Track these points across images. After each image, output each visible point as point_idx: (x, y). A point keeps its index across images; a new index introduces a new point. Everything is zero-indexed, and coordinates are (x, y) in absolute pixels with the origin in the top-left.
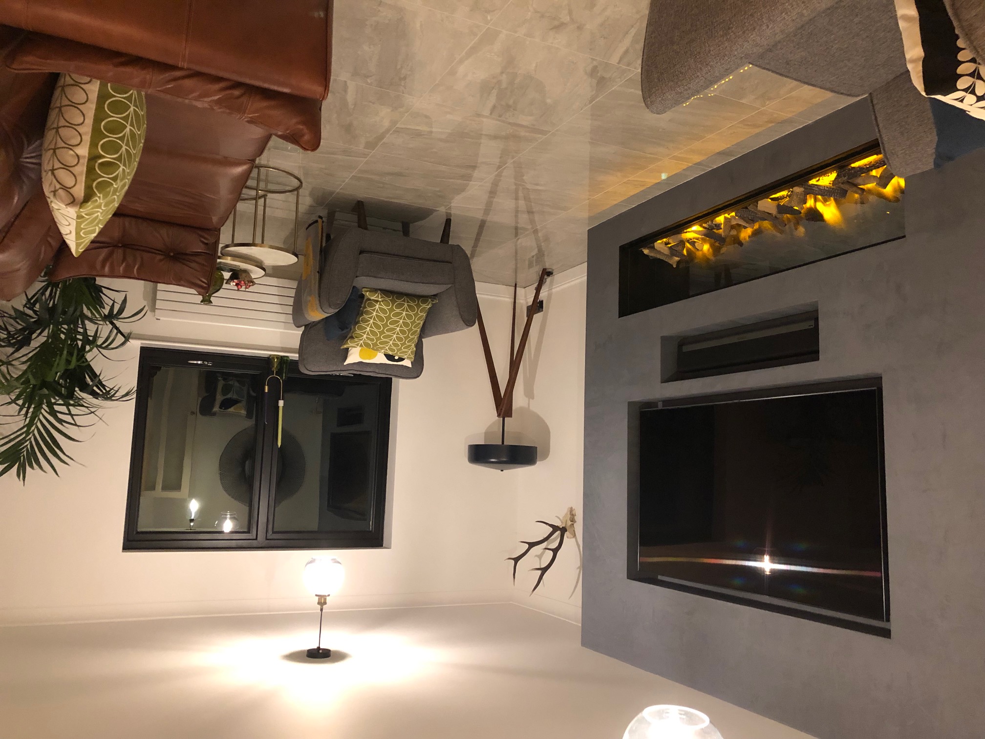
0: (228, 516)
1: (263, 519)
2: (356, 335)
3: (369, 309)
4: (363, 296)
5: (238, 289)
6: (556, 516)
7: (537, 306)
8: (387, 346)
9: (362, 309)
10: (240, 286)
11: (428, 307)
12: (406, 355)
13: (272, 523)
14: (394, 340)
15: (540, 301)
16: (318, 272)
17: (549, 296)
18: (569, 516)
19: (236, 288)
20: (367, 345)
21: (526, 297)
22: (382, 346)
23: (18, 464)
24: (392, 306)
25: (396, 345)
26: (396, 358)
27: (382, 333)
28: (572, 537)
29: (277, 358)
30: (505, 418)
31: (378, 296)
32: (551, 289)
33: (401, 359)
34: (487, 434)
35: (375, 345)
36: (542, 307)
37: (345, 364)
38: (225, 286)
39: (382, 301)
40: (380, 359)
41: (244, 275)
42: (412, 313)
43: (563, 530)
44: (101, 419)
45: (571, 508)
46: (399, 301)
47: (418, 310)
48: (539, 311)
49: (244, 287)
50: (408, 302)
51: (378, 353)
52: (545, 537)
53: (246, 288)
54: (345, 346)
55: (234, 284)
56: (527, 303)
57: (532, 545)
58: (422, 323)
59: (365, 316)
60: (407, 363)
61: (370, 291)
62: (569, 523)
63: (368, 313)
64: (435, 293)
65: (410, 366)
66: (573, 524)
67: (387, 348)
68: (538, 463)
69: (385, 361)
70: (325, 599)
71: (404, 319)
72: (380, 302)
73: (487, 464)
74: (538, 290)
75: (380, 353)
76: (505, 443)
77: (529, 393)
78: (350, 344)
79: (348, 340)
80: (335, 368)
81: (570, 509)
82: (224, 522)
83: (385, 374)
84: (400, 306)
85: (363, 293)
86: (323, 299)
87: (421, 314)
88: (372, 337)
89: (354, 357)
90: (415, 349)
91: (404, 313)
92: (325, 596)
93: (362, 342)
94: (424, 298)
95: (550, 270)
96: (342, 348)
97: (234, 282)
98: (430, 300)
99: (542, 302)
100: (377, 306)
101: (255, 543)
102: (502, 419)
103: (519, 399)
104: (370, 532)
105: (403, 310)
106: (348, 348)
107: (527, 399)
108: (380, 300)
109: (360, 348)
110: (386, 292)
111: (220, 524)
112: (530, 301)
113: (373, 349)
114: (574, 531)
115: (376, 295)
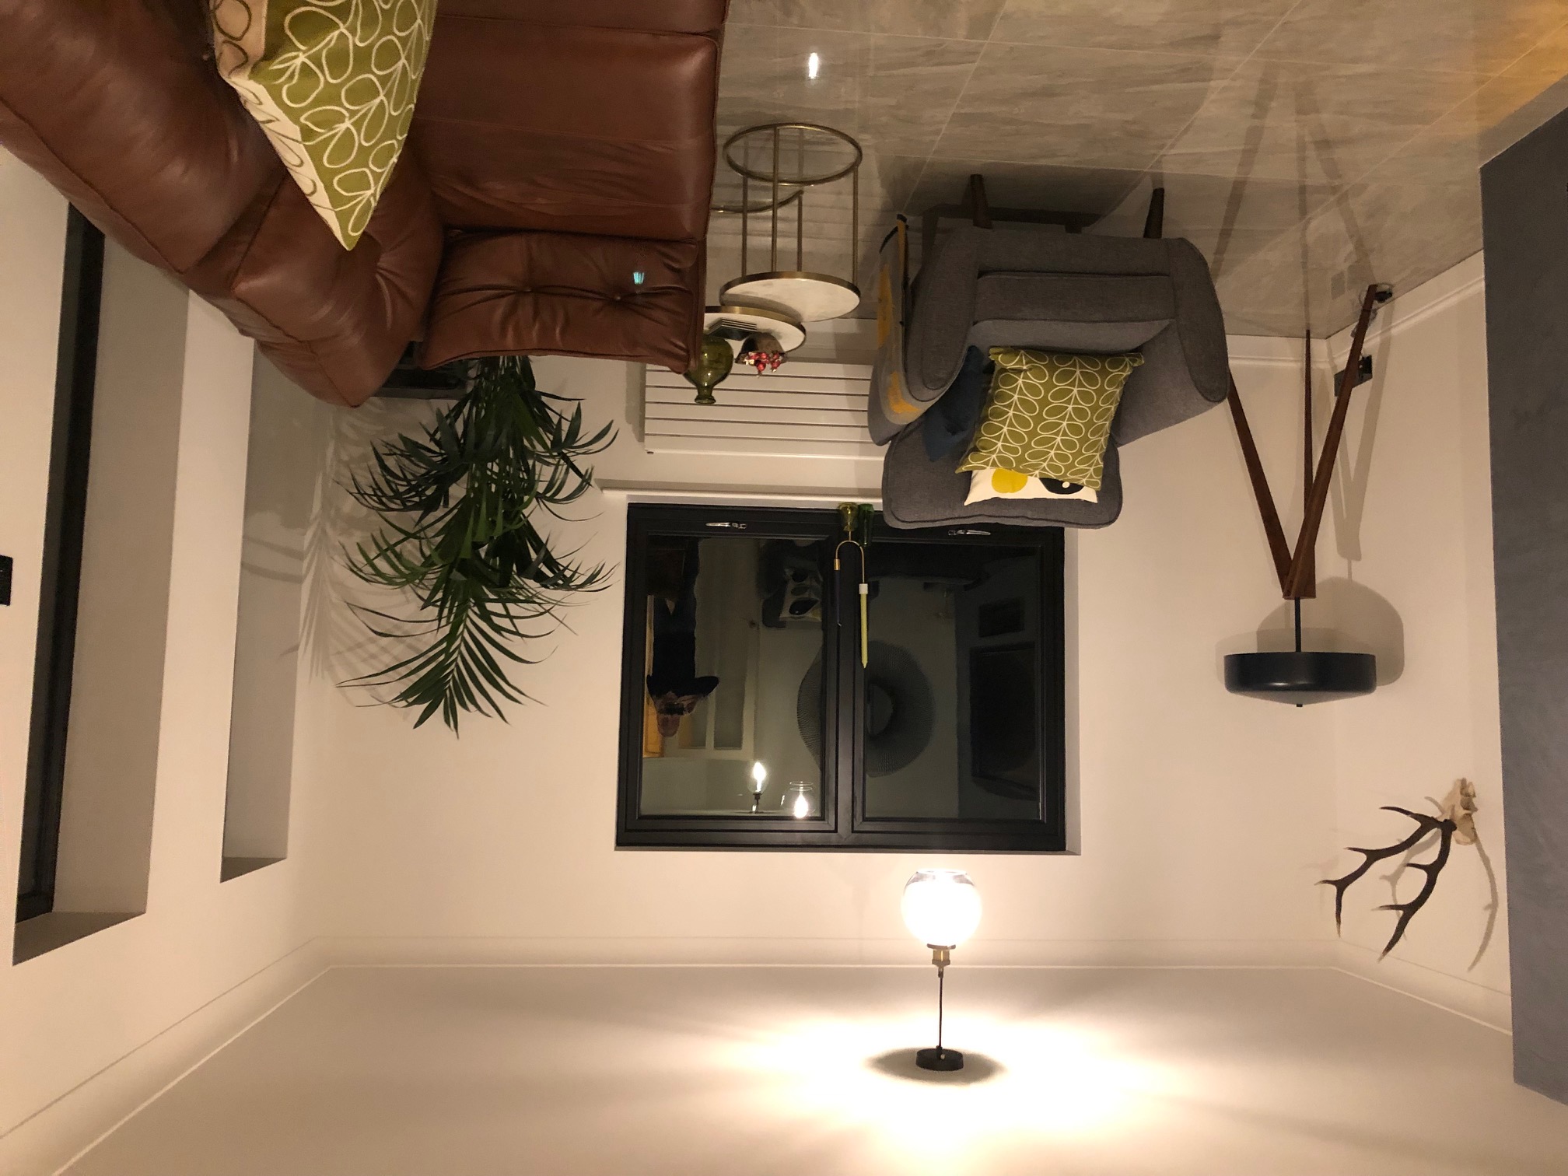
0: (801, 790)
1: (844, 796)
2: (980, 444)
3: (1004, 389)
4: (992, 364)
5: (759, 371)
6: (1427, 798)
7: (1360, 369)
8: (1044, 461)
9: (990, 391)
10: (761, 366)
11: (1125, 374)
12: (1084, 477)
13: (861, 805)
14: (1058, 448)
15: (1363, 358)
16: (901, 323)
17: (1385, 346)
18: (1459, 797)
19: (755, 370)
20: (1005, 462)
21: (1331, 356)
22: (1033, 461)
23: (443, 701)
24: (1051, 377)
25: (1062, 458)
26: (1066, 485)
27: (1032, 434)
28: (1469, 840)
29: (852, 509)
30: (1301, 601)
31: (1021, 361)
32: (1389, 329)
33: (1074, 488)
34: (1261, 634)
35: (1021, 460)
36: (1370, 371)
37: (966, 504)
38: (736, 368)
39: (1030, 369)
40: (1033, 489)
41: (765, 342)
42: (1090, 389)
43: (1448, 828)
44: (561, 622)
45: (1463, 781)
46: (1063, 368)
47: (1103, 383)
48: (1362, 381)
49: (769, 366)
50: (1082, 367)
51: (1029, 477)
52: (1404, 840)
53: (773, 369)
54: (964, 469)
55: (752, 362)
56: (1335, 367)
57: (1374, 856)
58: (1113, 408)
59: (998, 405)
60: (1088, 494)
61: (1005, 353)
62: (1461, 812)
63: (1003, 397)
64: (1136, 343)
65: (1094, 499)
66: (1470, 815)
67: (1045, 464)
68: (1378, 688)
69: (1044, 493)
70: (947, 954)
71: (1076, 402)
72: (1025, 371)
73: (1264, 693)
74: (1359, 336)
75: (1033, 477)
76: (1304, 649)
77: (1350, 549)
78: (971, 463)
79: (967, 456)
80: (948, 514)
81: (1459, 784)
82: (795, 800)
83: (1047, 520)
84: (1065, 376)
85: (992, 358)
86: (915, 375)
87: (1111, 390)
88: (1014, 445)
89: (984, 488)
90: (1101, 465)
91: (1075, 390)
92: (946, 948)
93: (994, 456)
94: (1113, 357)
95: (1385, 288)
96: (957, 472)
97: (750, 358)
98: (1127, 359)
99: (1368, 361)
100: (1020, 381)
101: (833, 838)
102: (1293, 601)
103: (1328, 563)
104: (1039, 822)
105: (1072, 384)
106: (971, 472)
107: (1345, 562)
108: (1025, 368)
109: (994, 470)
110: (1037, 351)
111: (789, 803)
112: (1342, 361)
113: (1018, 470)
114: (1473, 828)
115: (1018, 358)
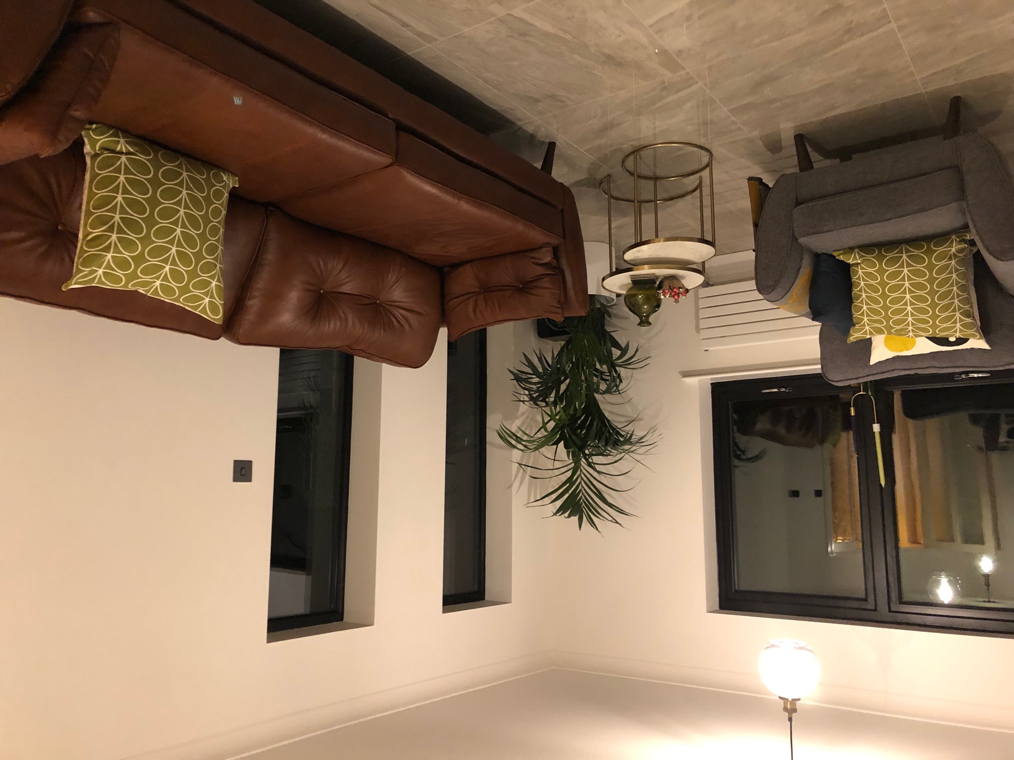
2: (855, 320)
3: (853, 279)
24: (881, 264)
26: (952, 339)
31: (855, 257)
33: (961, 341)
37: (873, 364)
39: (863, 262)
40: (924, 346)
42: (920, 267)
46: (890, 255)
50: (907, 251)
51: (916, 338)
54: (853, 339)
59: (855, 290)
60: (978, 344)
61: (844, 253)
63: (856, 284)
67: (911, 328)
69: (936, 347)
72: (861, 263)
79: (850, 330)
84: (893, 261)
89: (880, 352)
91: (906, 270)
93: (867, 328)
94: (941, 237)
96: (850, 342)
98: (952, 237)
100: (861, 272)
101: (873, 615)
105: (902, 266)
108: (859, 262)
110: (867, 248)
115: (853, 256)
